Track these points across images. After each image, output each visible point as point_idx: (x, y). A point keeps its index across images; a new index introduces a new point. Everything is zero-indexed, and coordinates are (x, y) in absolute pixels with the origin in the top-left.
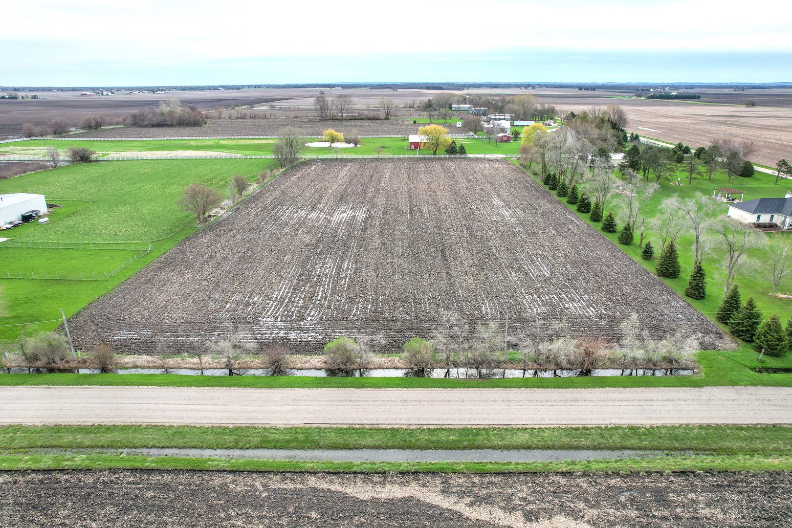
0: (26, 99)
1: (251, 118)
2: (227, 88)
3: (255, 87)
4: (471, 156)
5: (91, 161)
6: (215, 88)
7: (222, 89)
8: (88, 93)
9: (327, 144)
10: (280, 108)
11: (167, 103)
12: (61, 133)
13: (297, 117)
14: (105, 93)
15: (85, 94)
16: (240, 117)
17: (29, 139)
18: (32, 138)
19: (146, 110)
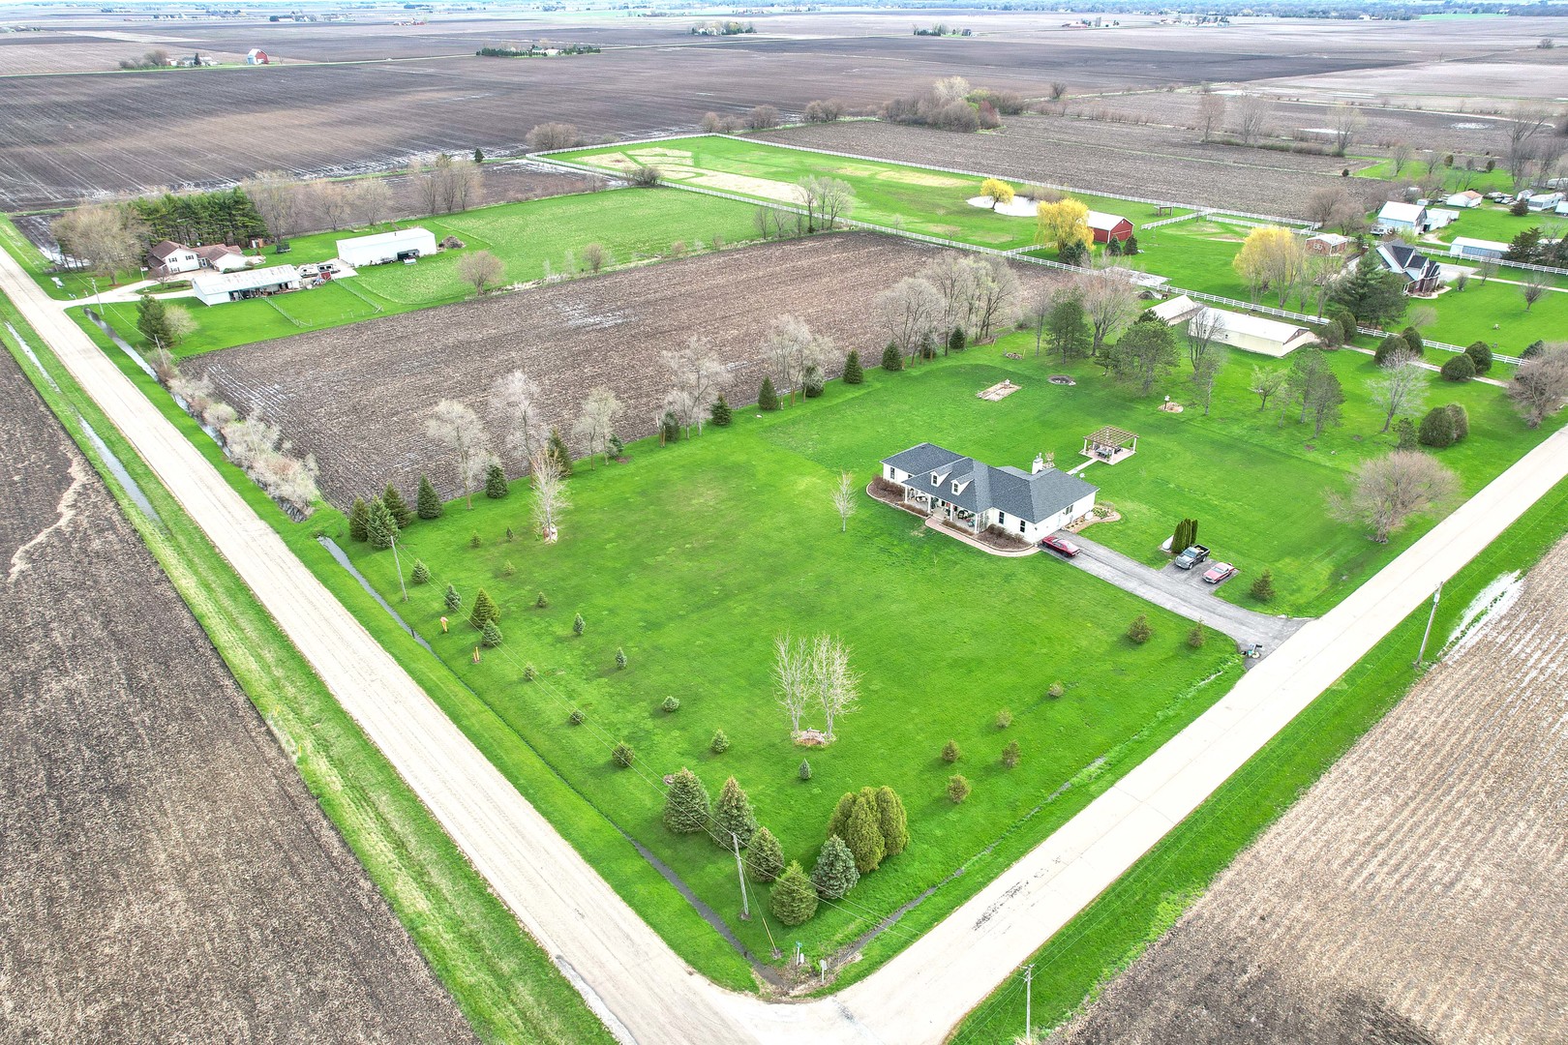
0: (952, 37)
1: (1112, 121)
5: (651, 186)
9: (989, 204)
12: (761, 127)
16: (1095, 117)
18: (711, 134)
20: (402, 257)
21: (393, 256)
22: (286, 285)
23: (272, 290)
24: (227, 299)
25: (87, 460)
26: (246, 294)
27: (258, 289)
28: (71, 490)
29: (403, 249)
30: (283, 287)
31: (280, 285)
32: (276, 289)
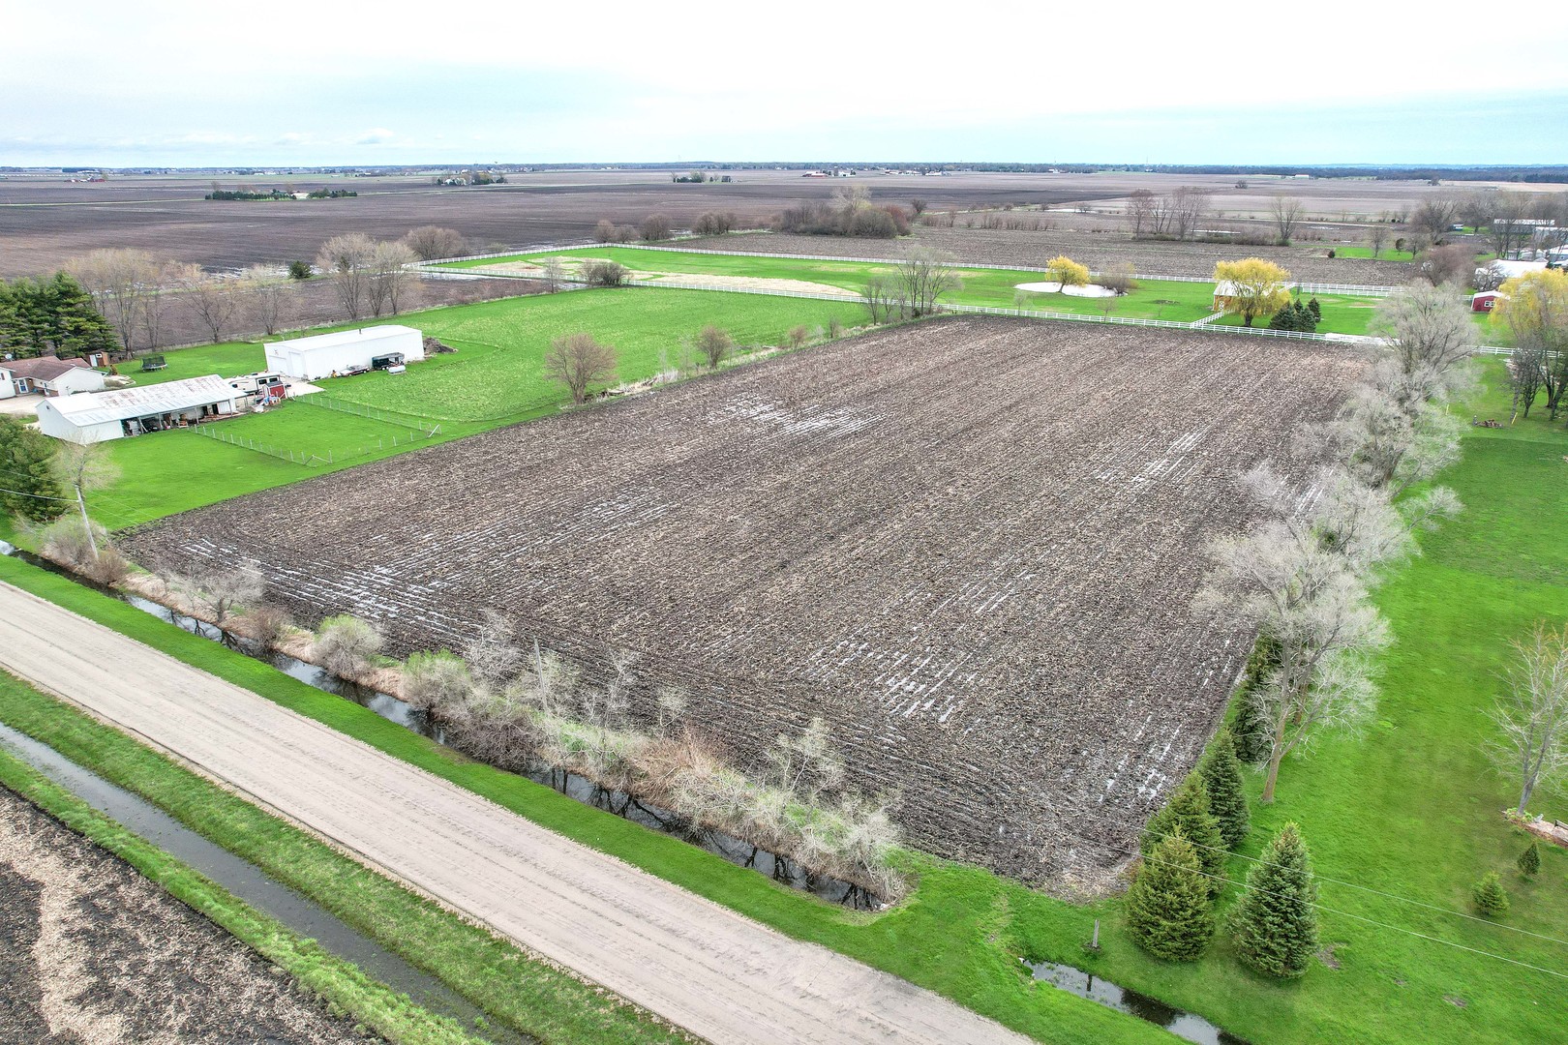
0: (714, 183)
1: (1008, 228)
2: (1066, 169)
3: (1128, 170)
4: (1330, 337)
5: (618, 286)
6: (1044, 169)
7: (1056, 172)
8: (814, 173)
9: (1052, 288)
10: (1101, 212)
11: (848, 194)
12: (656, 238)
13: (1099, 231)
14: (841, 173)
15: (808, 175)
16: (988, 225)
17: (602, 245)
18: (606, 245)
19: (814, 205)
20: (380, 364)
21: (364, 362)
22: (215, 407)
23: (190, 416)
24: (118, 432)
25: (37, 810)
26: (149, 424)
27: (166, 416)
28: (51, 932)
29: (381, 353)
30: (209, 411)
31: (204, 408)
32: (198, 414)
